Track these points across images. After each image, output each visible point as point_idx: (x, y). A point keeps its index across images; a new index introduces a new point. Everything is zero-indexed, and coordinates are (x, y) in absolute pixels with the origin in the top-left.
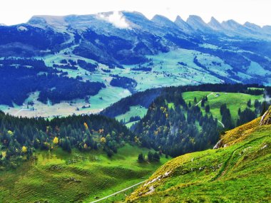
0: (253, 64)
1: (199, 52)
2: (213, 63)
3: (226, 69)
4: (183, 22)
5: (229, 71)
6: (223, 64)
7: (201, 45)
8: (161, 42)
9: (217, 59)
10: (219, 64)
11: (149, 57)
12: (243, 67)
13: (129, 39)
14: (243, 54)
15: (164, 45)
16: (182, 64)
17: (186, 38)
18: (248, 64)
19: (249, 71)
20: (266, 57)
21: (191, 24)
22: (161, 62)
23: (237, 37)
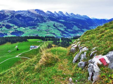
0: (75, 26)
1: (56, 22)
2: (60, 26)
3: (64, 28)
4: (56, 13)
5: (65, 29)
6: (63, 26)
7: (59, 20)
8: (45, 19)
9: (62, 25)
10: (62, 26)
11: (38, 24)
12: (71, 27)
13: (34, 18)
14: (72, 23)
15: (45, 20)
16: (48, 26)
17: (55, 18)
18: (73, 26)
19: (73, 29)
20: (79, 24)
21: (59, 14)
22: (41, 26)
23: (73, 18)
